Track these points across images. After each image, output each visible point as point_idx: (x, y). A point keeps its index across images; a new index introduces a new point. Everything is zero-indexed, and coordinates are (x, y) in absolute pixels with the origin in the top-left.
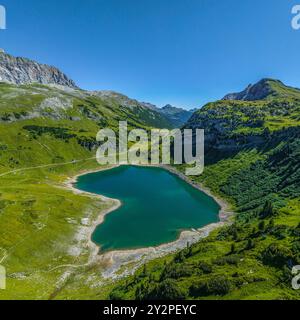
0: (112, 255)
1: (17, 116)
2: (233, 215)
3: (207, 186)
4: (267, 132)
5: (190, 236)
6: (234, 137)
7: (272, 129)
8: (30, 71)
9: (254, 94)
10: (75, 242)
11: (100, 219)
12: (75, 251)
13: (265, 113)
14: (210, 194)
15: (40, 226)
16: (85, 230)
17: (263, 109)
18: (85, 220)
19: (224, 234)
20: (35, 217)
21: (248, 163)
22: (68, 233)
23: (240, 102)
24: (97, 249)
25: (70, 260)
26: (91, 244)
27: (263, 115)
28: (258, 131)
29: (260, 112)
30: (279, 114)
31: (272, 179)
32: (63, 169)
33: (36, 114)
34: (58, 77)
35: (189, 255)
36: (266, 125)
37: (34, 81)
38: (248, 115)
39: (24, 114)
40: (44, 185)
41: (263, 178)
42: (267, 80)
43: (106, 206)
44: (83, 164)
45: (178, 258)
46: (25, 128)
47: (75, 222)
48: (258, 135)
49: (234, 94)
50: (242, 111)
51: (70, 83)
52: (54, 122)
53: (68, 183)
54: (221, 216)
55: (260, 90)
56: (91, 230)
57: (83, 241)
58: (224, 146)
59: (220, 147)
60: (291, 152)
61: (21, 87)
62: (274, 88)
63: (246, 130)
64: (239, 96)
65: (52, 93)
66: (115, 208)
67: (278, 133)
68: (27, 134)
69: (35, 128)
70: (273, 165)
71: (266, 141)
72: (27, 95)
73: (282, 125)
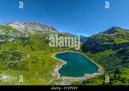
0: (64, 78)
1: (43, 38)
2: (103, 71)
3: (94, 60)
4: (115, 44)
5: (88, 76)
6: (103, 45)
7: (118, 43)
8: (47, 28)
9: (110, 32)
10: (54, 72)
11: (61, 67)
12: (54, 75)
13: (115, 38)
14: (95, 63)
15: (46, 66)
16: (57, 69)
17: (114, 36)
18: (57, 66)
20: (45, 64)
21: (109, 54)
22: (53, 69)
23: (105, 34)
24: (60, 75)
25: (52, 77)
26: (58, 73)
27: (114, 38)
28: (112, 43)
29: (112, 37)
30: (120, 38)
31: (119, 60)
32: (52, 52)
34: (53, 29)
35: (87, 82)
36: (115, 42)
37: (47, 30)
38: (108, 38)
39: (45, 38)
40: (48, 56)
41: (115, 59)
42: (115, 27)
43: (63, 63)
46: (45, 41)
47: (54, 66)
48: (112, 45)
49: (103, 32)
50: (106, 37)
51: (55, 30)
53: (53, 56)
54: (99, 71)
55: (112, 30)
56: (58, 69)
57: (56, 72)
58: (100, 48)
59: (98, 48)
60: (126, 51)
61: (45, 32)
62: (118, 30)
63: (108, 43)
64: (105, 33)
65: (51, 33)
66: (65, 64)
67: (120, 44)
68: (45, 43)
69: (47, 41)
70: (119, 55)
71: (115, 47)
72: (46, 34)
73: (121, 42)
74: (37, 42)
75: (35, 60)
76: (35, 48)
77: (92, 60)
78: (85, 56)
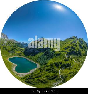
2: (40, 65)
19: (38, 69)
21: (41, 55)
45: (31, 74)
51: (7, 38)
54: (37, 66)
59: (35, 52)
60: (48, 52)
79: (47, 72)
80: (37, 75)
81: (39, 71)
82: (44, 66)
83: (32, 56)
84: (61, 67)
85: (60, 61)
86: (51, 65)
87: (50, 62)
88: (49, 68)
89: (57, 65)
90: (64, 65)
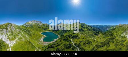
0: (45, 42)
5: (55, 40)
11: (44, 38)
12: (41, 41)
15: (38, 37)
16: (42, 39)
19: (59, 39)
22: (40, 39)
25: (40, 41)
31: (63, 32)
32: (40, 32)
33: (38, 26)
34: (41, 22)
43: (45, 36)
44: (42, 31)
45: (54, 43)
47: (41, 37)
52: (40, 27)
53: (41, 33)
54: (59, 37)
65: (40, 24)
74: (35, 27)
75: (34, 34)
76: (34, 29)
77: (56, 34)
78: (54, 33)
79: (64, 41)
80: (57, 43)
81: (59, 40)
82: (62, 37)
83: (56, 31)
84: (72, 38)
85: (71, 34)
86: (66, 36)
87: (66, 34)
88: (65, 38)
89: (69, 36)
90: (73, 36)
